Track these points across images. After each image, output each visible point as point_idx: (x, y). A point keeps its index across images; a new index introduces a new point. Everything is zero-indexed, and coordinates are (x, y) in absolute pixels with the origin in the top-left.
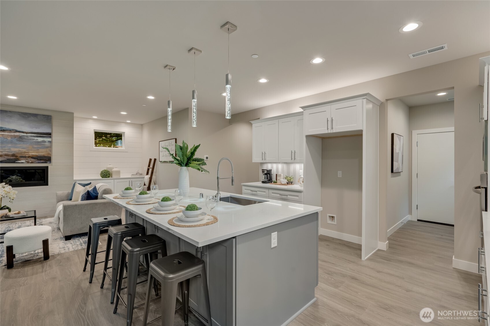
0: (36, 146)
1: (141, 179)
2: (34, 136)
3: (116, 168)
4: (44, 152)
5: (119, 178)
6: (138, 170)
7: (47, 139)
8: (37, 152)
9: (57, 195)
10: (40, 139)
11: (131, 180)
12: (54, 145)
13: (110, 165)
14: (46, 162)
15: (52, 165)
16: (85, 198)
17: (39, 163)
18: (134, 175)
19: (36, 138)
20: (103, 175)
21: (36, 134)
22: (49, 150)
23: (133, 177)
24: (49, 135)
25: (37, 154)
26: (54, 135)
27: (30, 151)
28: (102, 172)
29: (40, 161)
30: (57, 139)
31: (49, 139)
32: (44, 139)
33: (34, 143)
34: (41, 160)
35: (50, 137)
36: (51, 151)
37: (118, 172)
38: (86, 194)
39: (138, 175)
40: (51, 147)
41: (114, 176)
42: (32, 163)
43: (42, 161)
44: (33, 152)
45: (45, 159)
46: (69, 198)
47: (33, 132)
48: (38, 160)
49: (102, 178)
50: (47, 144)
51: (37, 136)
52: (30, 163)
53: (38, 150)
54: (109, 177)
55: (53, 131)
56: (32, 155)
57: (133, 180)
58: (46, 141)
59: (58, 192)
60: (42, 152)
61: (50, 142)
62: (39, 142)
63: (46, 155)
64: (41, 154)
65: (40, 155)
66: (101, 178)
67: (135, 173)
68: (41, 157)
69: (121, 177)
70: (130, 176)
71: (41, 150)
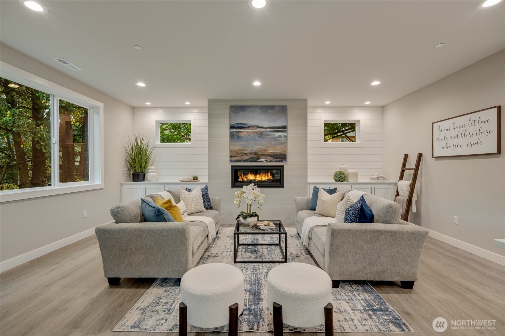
0: (273, 143)
1: (387, 185)
2: (272, 131)
3: (353, 168)
4: (280, 149)
5: (356, 183)
6: (379, 173)
7: (283, 134)
8: (274, 150)
9: (296, 202)
10: (277, 134)
11: (373, 186)
12: (289, 140)
13: (344, 164)
14: (282, 161)
15: (287, 164)
16: (356, 217)
17: (276, 162)
18: (374, 179)
19: (273, 133)
20: (338, 178)
21: (274, 129)
22: (285, 146)
23: (373, 181)
24: (284, 128)
25: (274, 151)
26: (288, 129)
27: (269, 149)
28: (336, 173)
29: (277, 160)
30: (291, 132)
31: (284, 134)
32: (280, 134)
33: (272, 139)
34: (277, 158)
35: (286, 131)
36: (286, 147)
37: (356, 175)
38: (357, 211)
39: (380, 179)
40: (285, 143)
41: (351, 180)
42: (270, 161)
43: (278, 160)
44: (271, 150)
45: (281, 157)
46: (310, 206)
47: (271, 127)
48: (275, 158)
49: (337, 181)
50: (283, 139)
51: (274, 131)
52: (269, 161)
53: (275, 146)
54: (344, 181)
55: (288, 124)
56: (270, 152)
57: (376, 186)
58: (282, 136)
59: (297, 198)
60: (279, 149)
61: (286, 137)
62: (276, 138)
63: (282, 153)
64: (277, 151)
65: (277, 153)
66: (334, 181)
67: (375, 176)
68: (277, 155)
69: (360, 181)
70: (368, 181)
71: (278, 147)
